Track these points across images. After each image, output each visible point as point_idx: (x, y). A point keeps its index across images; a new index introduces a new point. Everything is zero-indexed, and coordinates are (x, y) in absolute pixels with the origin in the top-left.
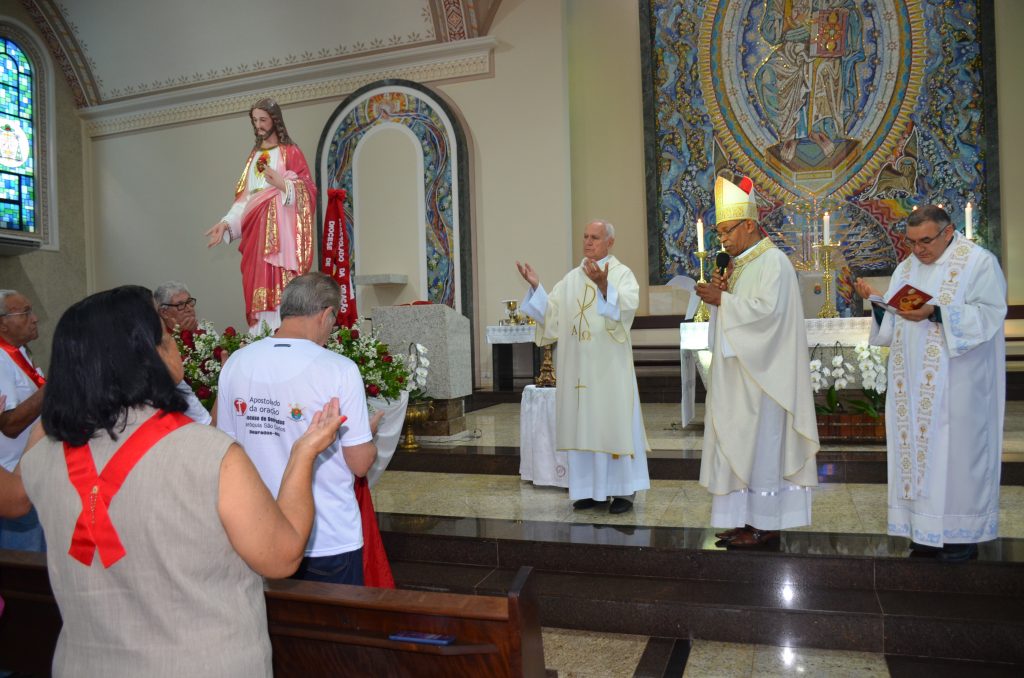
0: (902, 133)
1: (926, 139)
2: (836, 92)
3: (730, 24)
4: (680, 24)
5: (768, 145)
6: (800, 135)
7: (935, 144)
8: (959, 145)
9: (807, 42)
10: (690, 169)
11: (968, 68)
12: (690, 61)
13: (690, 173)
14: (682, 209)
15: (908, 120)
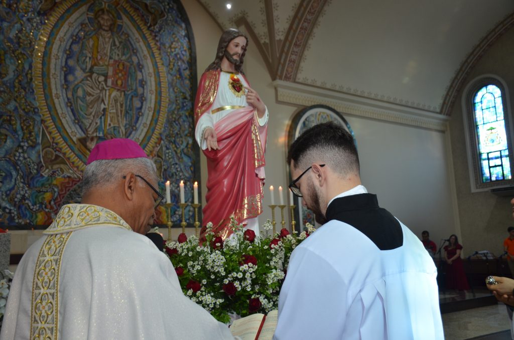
0: (156, 143)
1: (168, 149)
2: (121, 111)
3: (56, 49)
4: (19, 38)
5: (78, 136)
6: (99, 134)
7: (172, 152)
8: (183, 155)
9: (106, 77)
10: (22, 144)
11: (187, 114)
12: (27, 67)
13: (22, 147)
14: (14, 173)
15: (158, 136)
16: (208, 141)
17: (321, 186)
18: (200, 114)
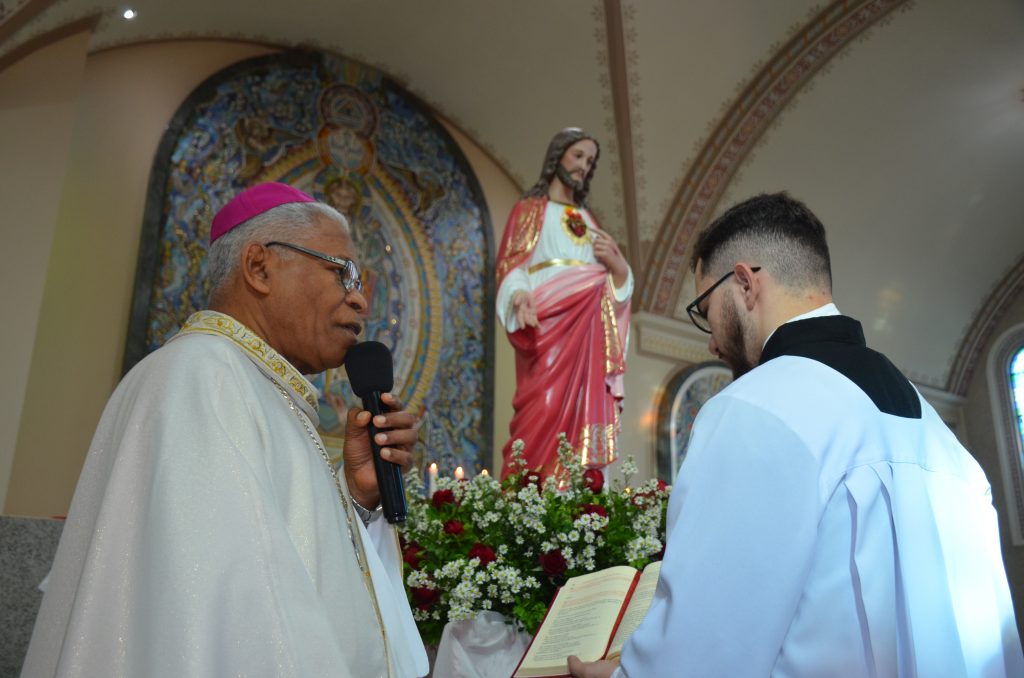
1: (436, 427)
7: (443, 435)
8: (463, 441)
15: (420, 403)
16: (521, 314)
17: (750, 308)
18: (506, 270)
